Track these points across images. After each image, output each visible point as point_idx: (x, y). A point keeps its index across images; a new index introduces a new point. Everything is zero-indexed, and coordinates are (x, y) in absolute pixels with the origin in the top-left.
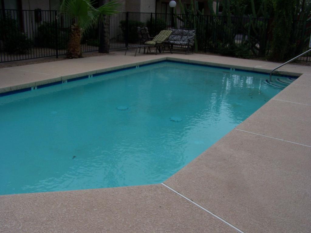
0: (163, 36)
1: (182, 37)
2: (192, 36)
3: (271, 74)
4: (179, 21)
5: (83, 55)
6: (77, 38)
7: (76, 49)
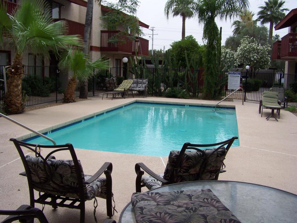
0: (126, 84)
1: (137, 85)
2: (146, 84)
3: (216, 107)
4: (131, 73)
5: (75, 100)
6: (74, 87)
7: (72, 96)
